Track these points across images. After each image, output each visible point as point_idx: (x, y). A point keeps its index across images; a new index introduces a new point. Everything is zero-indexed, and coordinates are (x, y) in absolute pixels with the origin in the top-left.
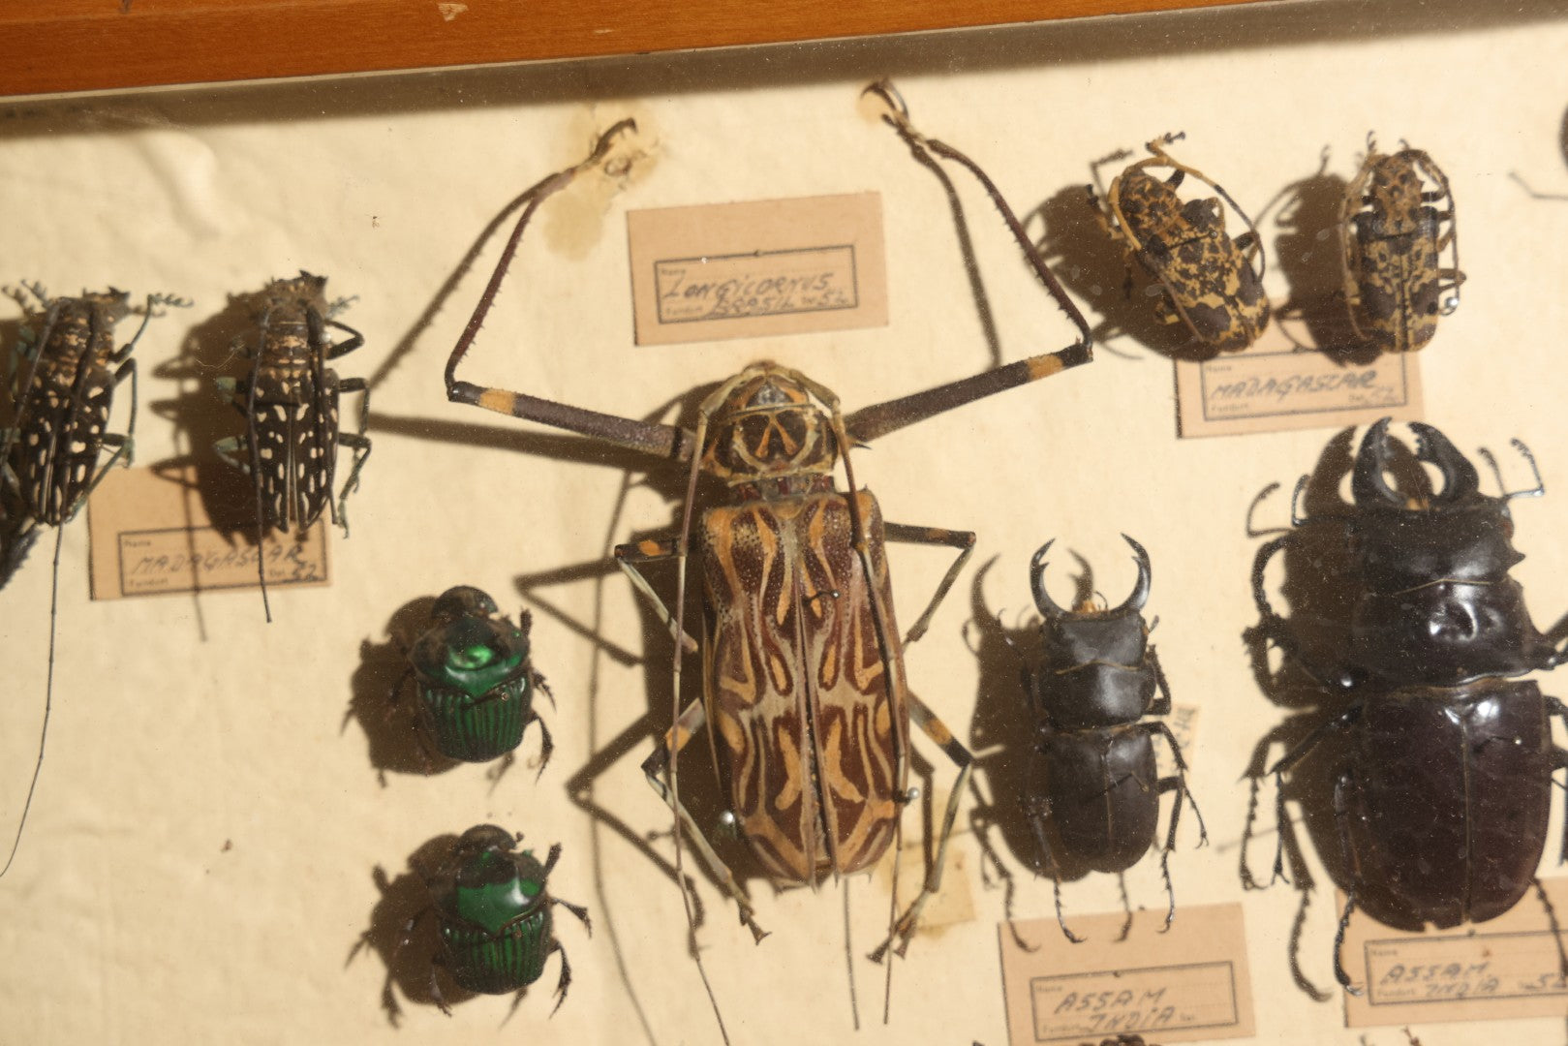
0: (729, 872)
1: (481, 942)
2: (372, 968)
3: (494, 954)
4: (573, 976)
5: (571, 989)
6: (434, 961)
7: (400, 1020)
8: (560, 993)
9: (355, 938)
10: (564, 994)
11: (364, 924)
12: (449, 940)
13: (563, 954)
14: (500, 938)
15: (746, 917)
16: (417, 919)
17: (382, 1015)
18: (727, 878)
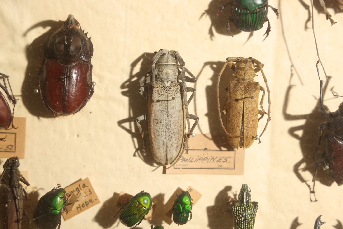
0: (324, 3)
1: (246, 14)
2: (207, 21)
3: (250, 18)
4: (271, 29)
5: (270, 33)
6: (229, 20)
7: (213, 38)
8: (266, 34)
9: (204, 12)
10: (268, 34)
11: (207, 8)
12: (236, 12)
13: (269, 22)
14: (252, 13)
15: (328, 16)
16: (225, 6)
17: (208, 36)
18: (324, 5)
